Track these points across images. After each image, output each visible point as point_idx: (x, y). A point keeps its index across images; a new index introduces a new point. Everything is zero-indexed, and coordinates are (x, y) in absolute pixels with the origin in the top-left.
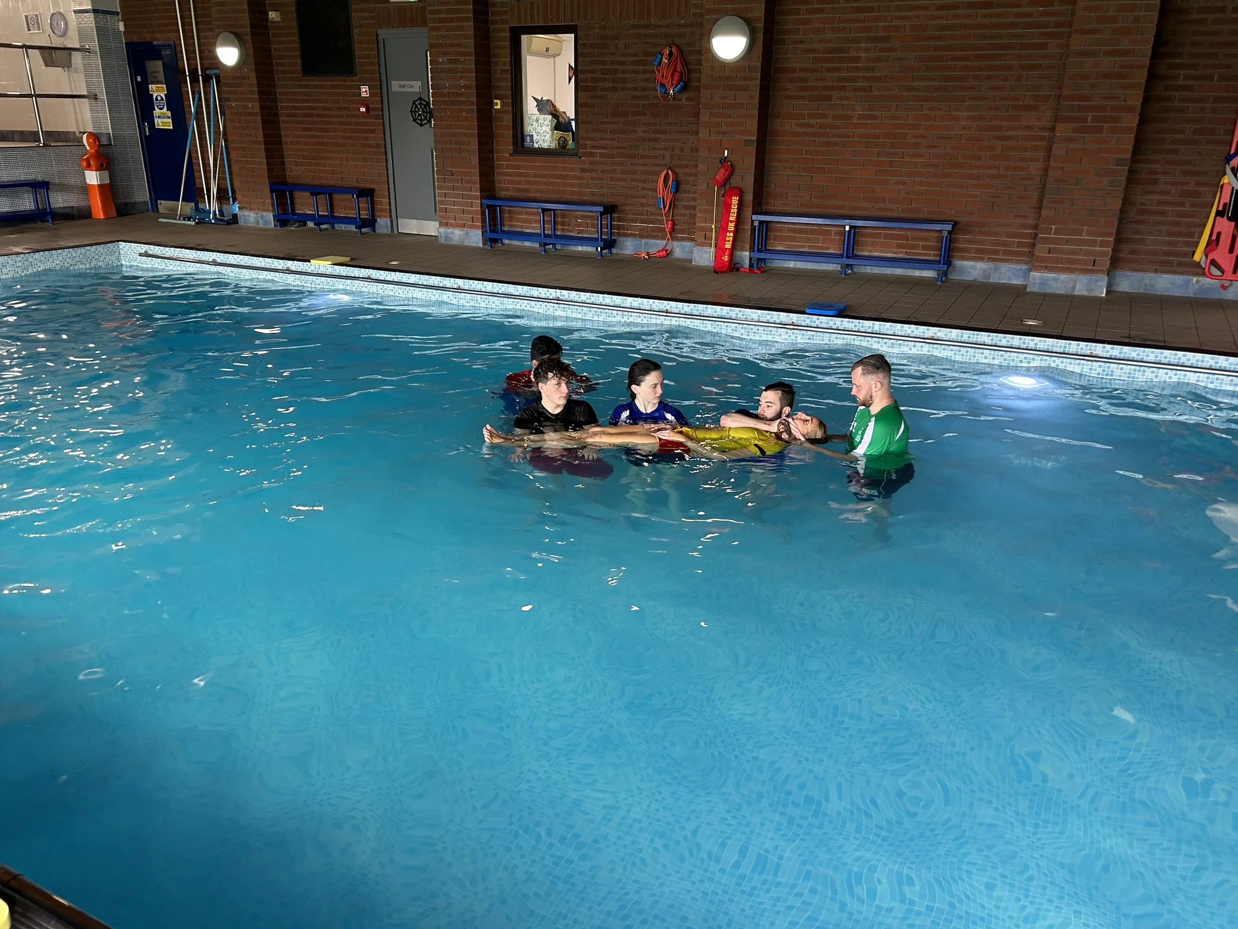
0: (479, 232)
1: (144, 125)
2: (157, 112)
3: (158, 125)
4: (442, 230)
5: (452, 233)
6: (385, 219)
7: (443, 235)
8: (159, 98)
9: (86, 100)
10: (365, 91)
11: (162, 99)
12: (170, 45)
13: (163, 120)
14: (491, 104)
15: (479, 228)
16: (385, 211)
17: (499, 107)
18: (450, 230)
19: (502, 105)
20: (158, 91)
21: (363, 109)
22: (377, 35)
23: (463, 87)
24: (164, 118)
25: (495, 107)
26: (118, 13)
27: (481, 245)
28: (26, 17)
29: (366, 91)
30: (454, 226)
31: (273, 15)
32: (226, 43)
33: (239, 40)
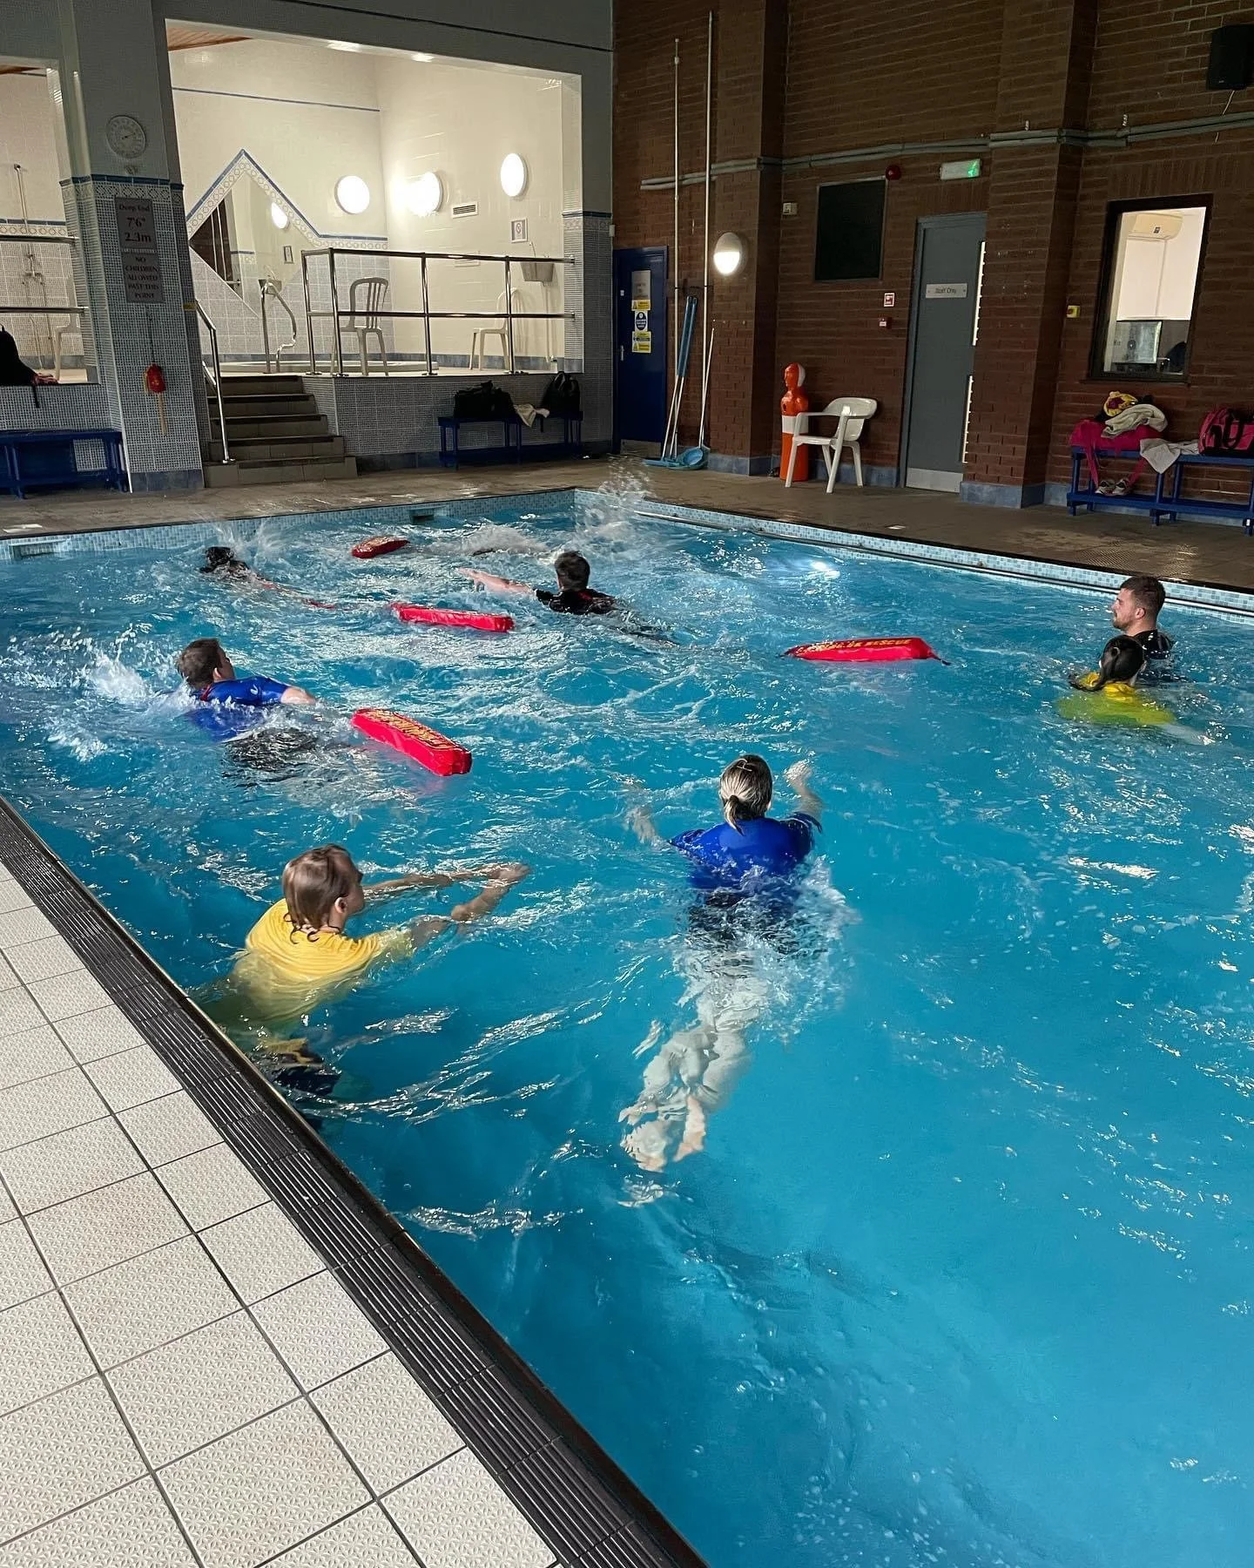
0: (1019, 489)
1: (620, 348)
2: (636, 332)
3: (636, 348)
4: (966, 485)
5: (980, 490)
6: (889, 469)
7: (967, 492)
8: (641, 316)
9: (562, 320)
10: (889, 299)
11: (644, 317)
12: (662, 252)
13: (642, 341)
14: (1065, 311)
15: (1019, 484)
16: (892, 457)
17: (1073, 315)
18: (977, 485)
19: (1081, 312)
20: (641, 307)
21: (883, 324)
22: (917, 224)
23: (1027, 290)
24: (643, 340)
25: (1069, 316)
26: (609, 215)
27: (1018, 507)
28: (513, 223)
29: (891, 300)
30: (983, 481)
31: (788, 207)
32: (729, 245)
33: (743, 240)
